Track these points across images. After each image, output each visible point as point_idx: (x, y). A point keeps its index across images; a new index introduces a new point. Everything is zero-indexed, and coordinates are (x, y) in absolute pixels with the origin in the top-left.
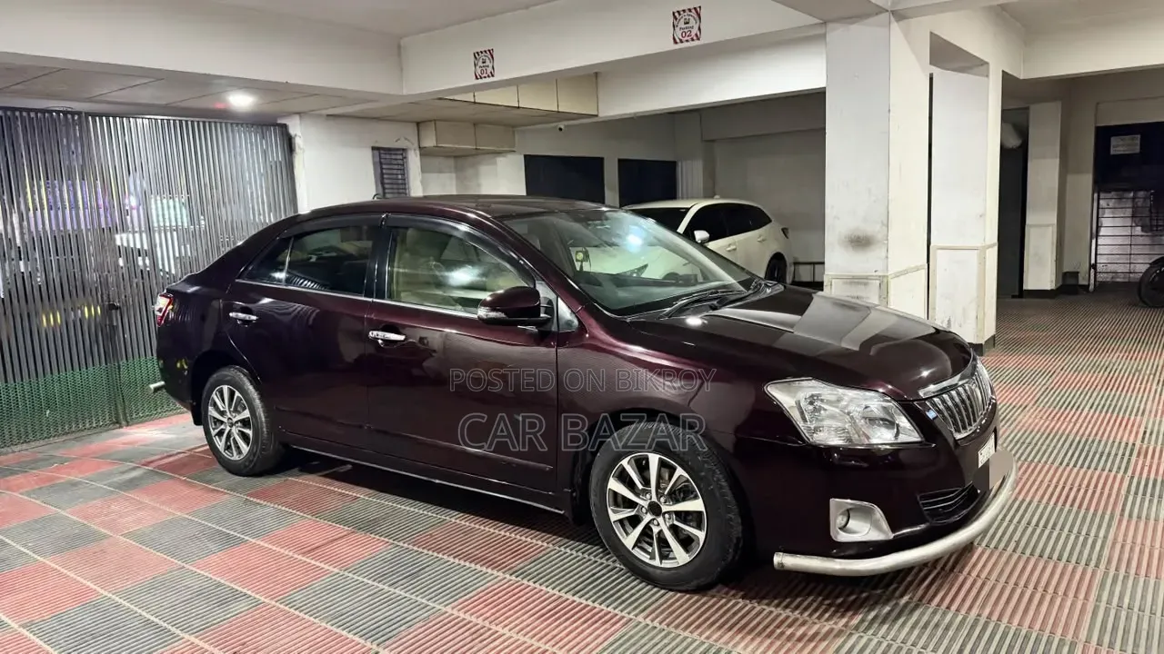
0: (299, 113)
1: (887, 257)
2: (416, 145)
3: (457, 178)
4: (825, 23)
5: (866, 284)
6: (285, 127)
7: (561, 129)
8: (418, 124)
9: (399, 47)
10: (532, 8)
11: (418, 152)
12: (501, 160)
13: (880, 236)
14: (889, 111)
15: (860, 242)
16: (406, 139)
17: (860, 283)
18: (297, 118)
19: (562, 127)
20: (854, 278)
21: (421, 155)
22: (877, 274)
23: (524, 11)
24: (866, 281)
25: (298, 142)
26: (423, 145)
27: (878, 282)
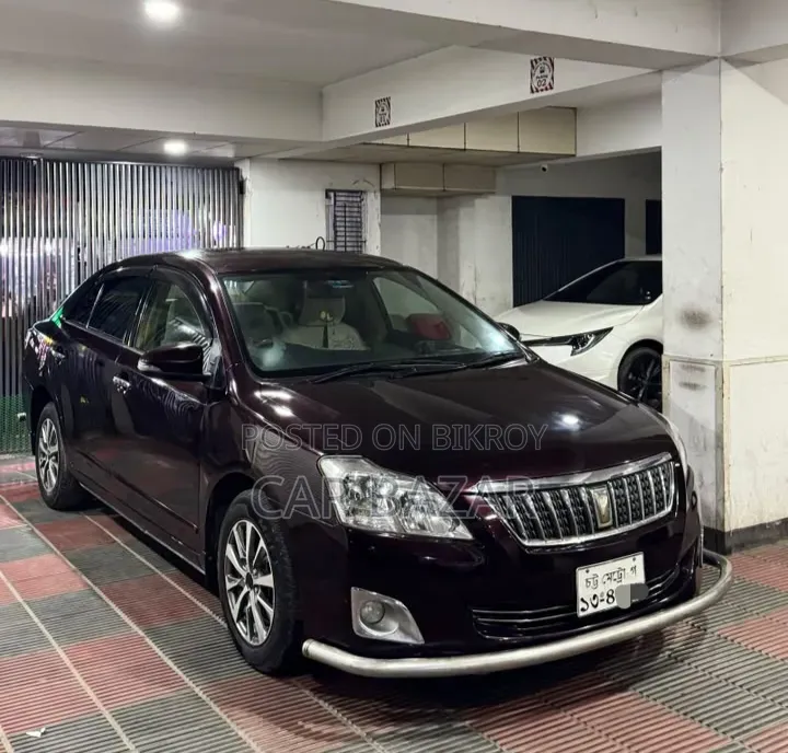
0: (249, 158)
1: (722, 339)
2: (377, 188)
3: (438, 220)
4: (660, 71)
5: (702, 370)
6: (238, 170)
7: (544, 169)
8: (381, 165)
9: (321, 95)
10: (421, 57)
11: (379, 194)
12: (479, 202)
13: (714, 314)
14: (721, 169)
15: (695, 320)
16: (365, 181)
17: (696, 368)
18: (247, 163)
19: (546, 167)
20: (690, 361)
21: (382, 196)
22: (712, 358)
23: (414, 59)
24: (701, 366)
25: (248, 185)
26: (384, 187)
27: (713, 368)
